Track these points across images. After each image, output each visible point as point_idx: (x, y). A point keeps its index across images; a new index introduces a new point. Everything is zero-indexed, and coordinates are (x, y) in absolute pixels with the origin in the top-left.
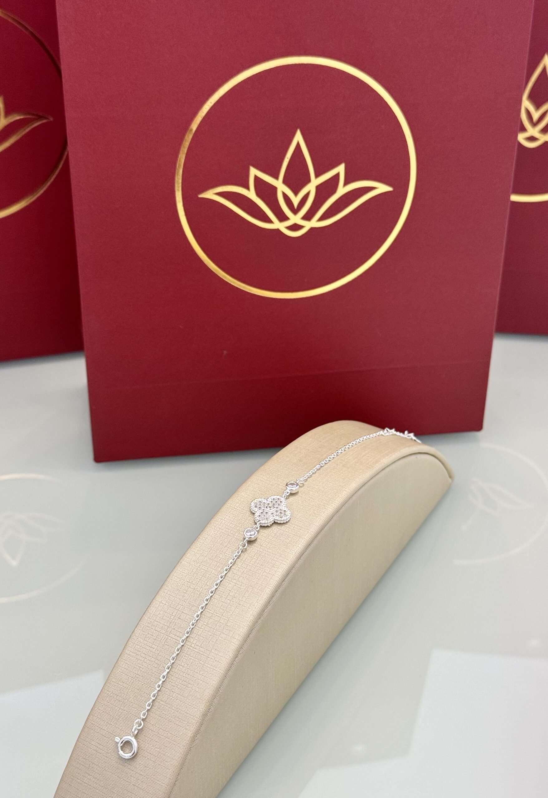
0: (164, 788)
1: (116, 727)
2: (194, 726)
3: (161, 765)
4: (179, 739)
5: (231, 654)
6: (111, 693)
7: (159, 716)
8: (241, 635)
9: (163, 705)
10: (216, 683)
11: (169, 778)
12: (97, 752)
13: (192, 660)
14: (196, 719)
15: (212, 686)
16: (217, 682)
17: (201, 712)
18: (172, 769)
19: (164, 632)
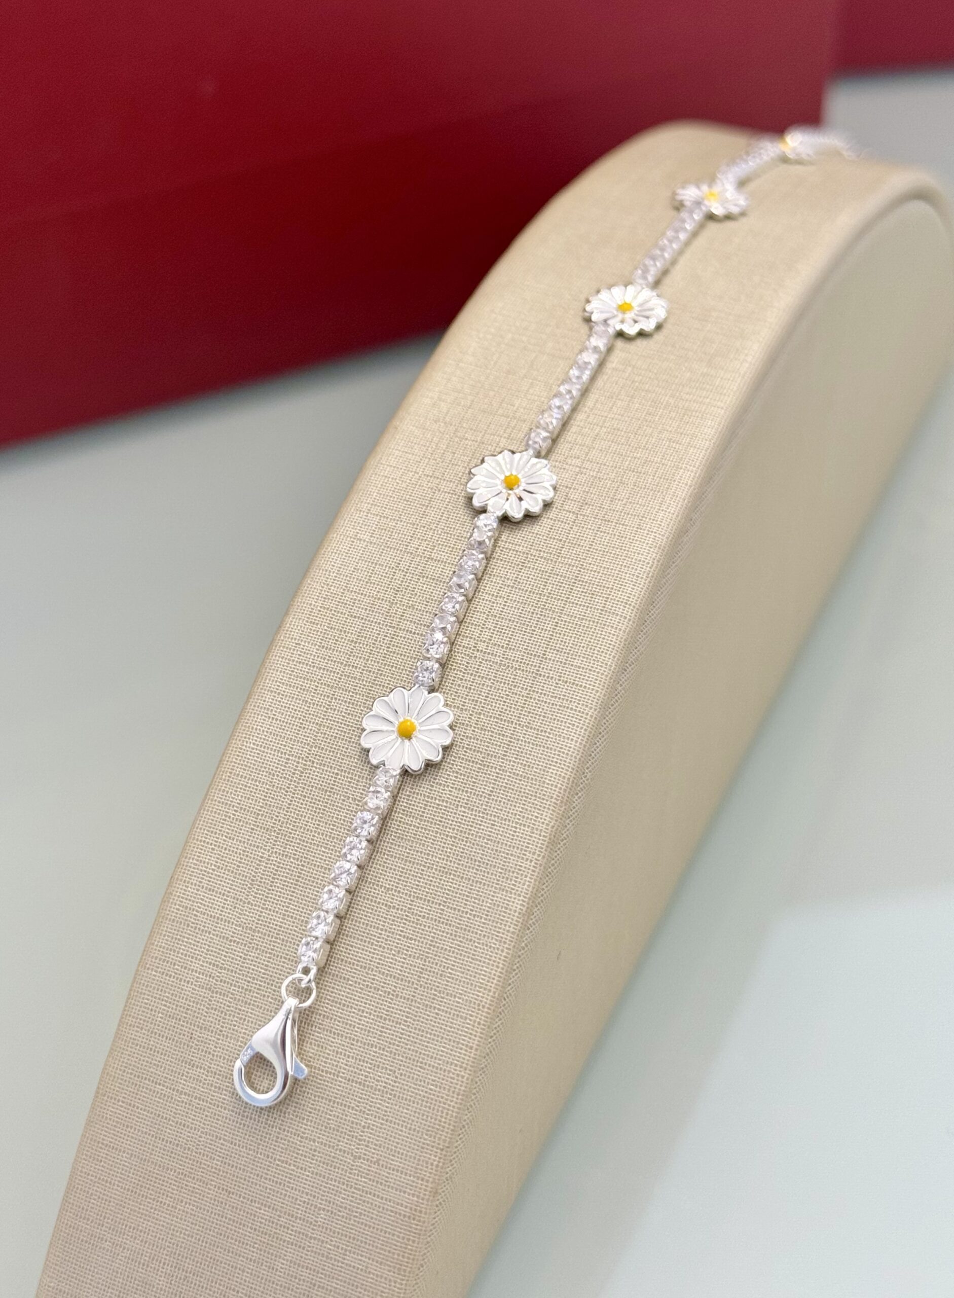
0: (455, 1076)
1: (267, 909)
2: (528, 879)
3: (435, 1008)
4: (484, 923)
5: (611, 657)
6: (236, 811)
7: (406, 861)
8: (633, 604)
9: (414, 826)
10: (578, 744)
11: (467, 1046)
12: (213, 992)
13: (485, 690)
14: (531, 855)
15: (567, 754)
16: (581, 744)
17: (543, 834)
18: (471, 1016)
19: (381, 618)
